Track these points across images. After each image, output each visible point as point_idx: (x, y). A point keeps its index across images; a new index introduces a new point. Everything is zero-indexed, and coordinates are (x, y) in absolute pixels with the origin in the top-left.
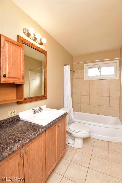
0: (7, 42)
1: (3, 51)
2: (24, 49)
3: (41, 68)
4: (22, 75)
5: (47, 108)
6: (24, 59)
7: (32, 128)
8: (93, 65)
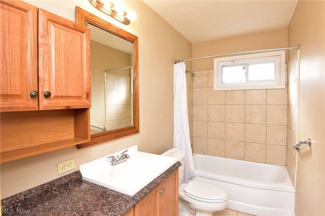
0: (53, 25)
1: (45, 44)
2: (89, 35)
3: (129, 67)
4: (85, 90)
5: (138, 151)
6: (89, 56)
7: (106, 200)
8: (232, 61)
